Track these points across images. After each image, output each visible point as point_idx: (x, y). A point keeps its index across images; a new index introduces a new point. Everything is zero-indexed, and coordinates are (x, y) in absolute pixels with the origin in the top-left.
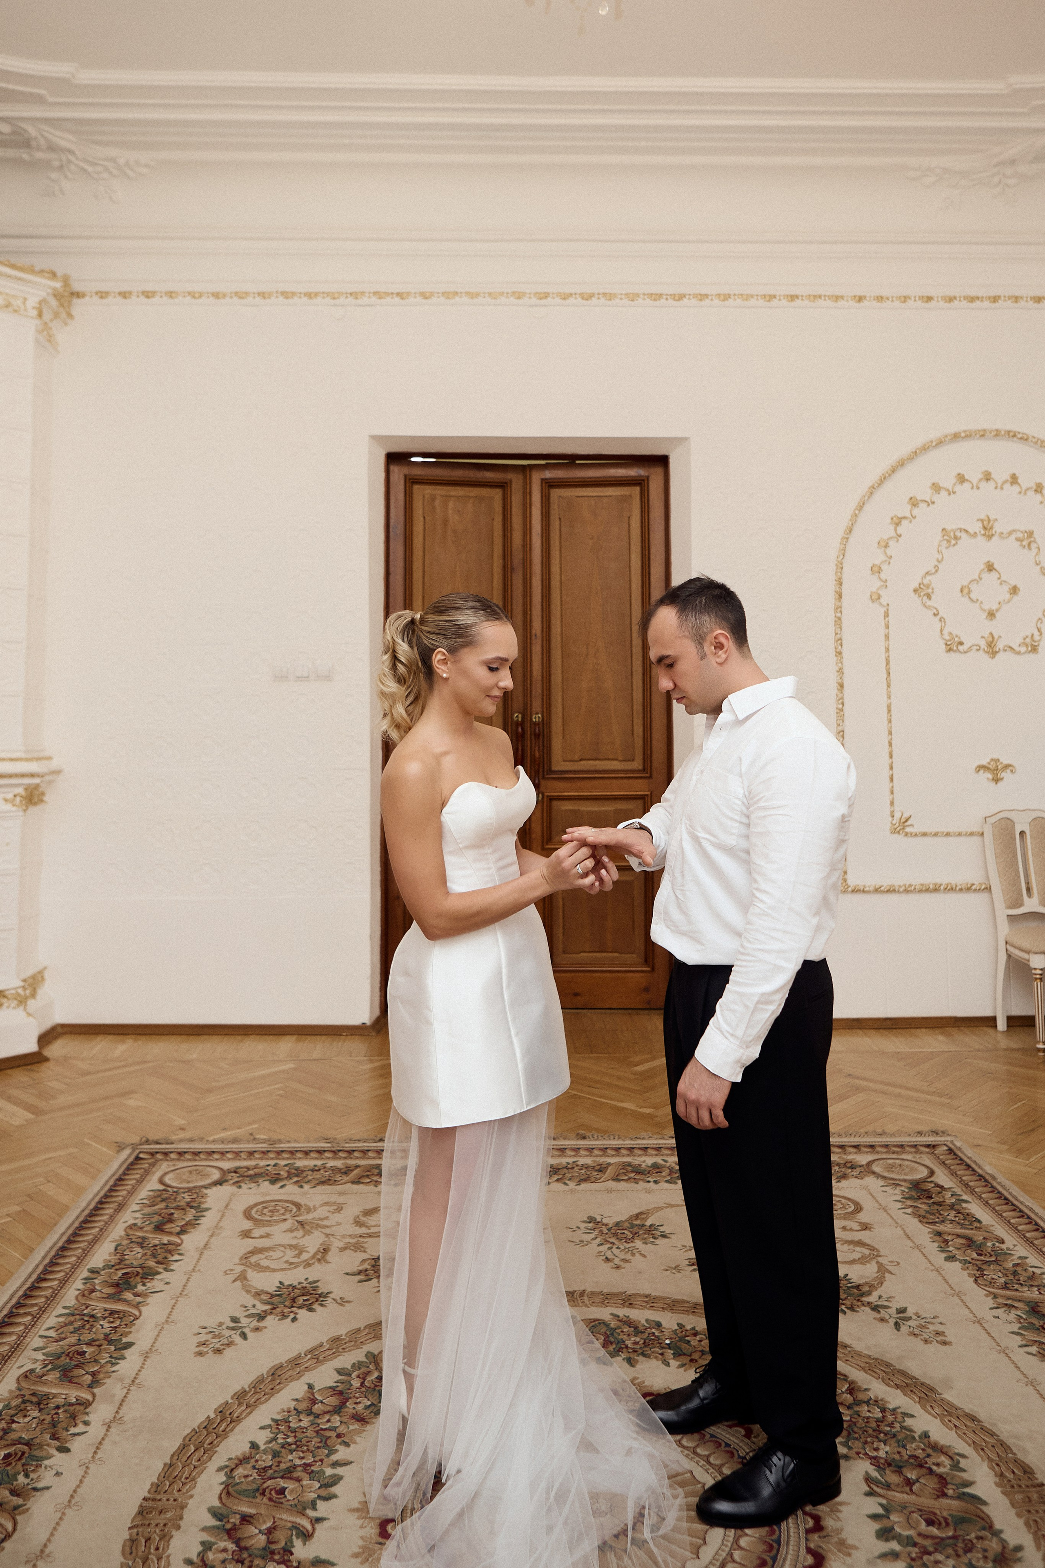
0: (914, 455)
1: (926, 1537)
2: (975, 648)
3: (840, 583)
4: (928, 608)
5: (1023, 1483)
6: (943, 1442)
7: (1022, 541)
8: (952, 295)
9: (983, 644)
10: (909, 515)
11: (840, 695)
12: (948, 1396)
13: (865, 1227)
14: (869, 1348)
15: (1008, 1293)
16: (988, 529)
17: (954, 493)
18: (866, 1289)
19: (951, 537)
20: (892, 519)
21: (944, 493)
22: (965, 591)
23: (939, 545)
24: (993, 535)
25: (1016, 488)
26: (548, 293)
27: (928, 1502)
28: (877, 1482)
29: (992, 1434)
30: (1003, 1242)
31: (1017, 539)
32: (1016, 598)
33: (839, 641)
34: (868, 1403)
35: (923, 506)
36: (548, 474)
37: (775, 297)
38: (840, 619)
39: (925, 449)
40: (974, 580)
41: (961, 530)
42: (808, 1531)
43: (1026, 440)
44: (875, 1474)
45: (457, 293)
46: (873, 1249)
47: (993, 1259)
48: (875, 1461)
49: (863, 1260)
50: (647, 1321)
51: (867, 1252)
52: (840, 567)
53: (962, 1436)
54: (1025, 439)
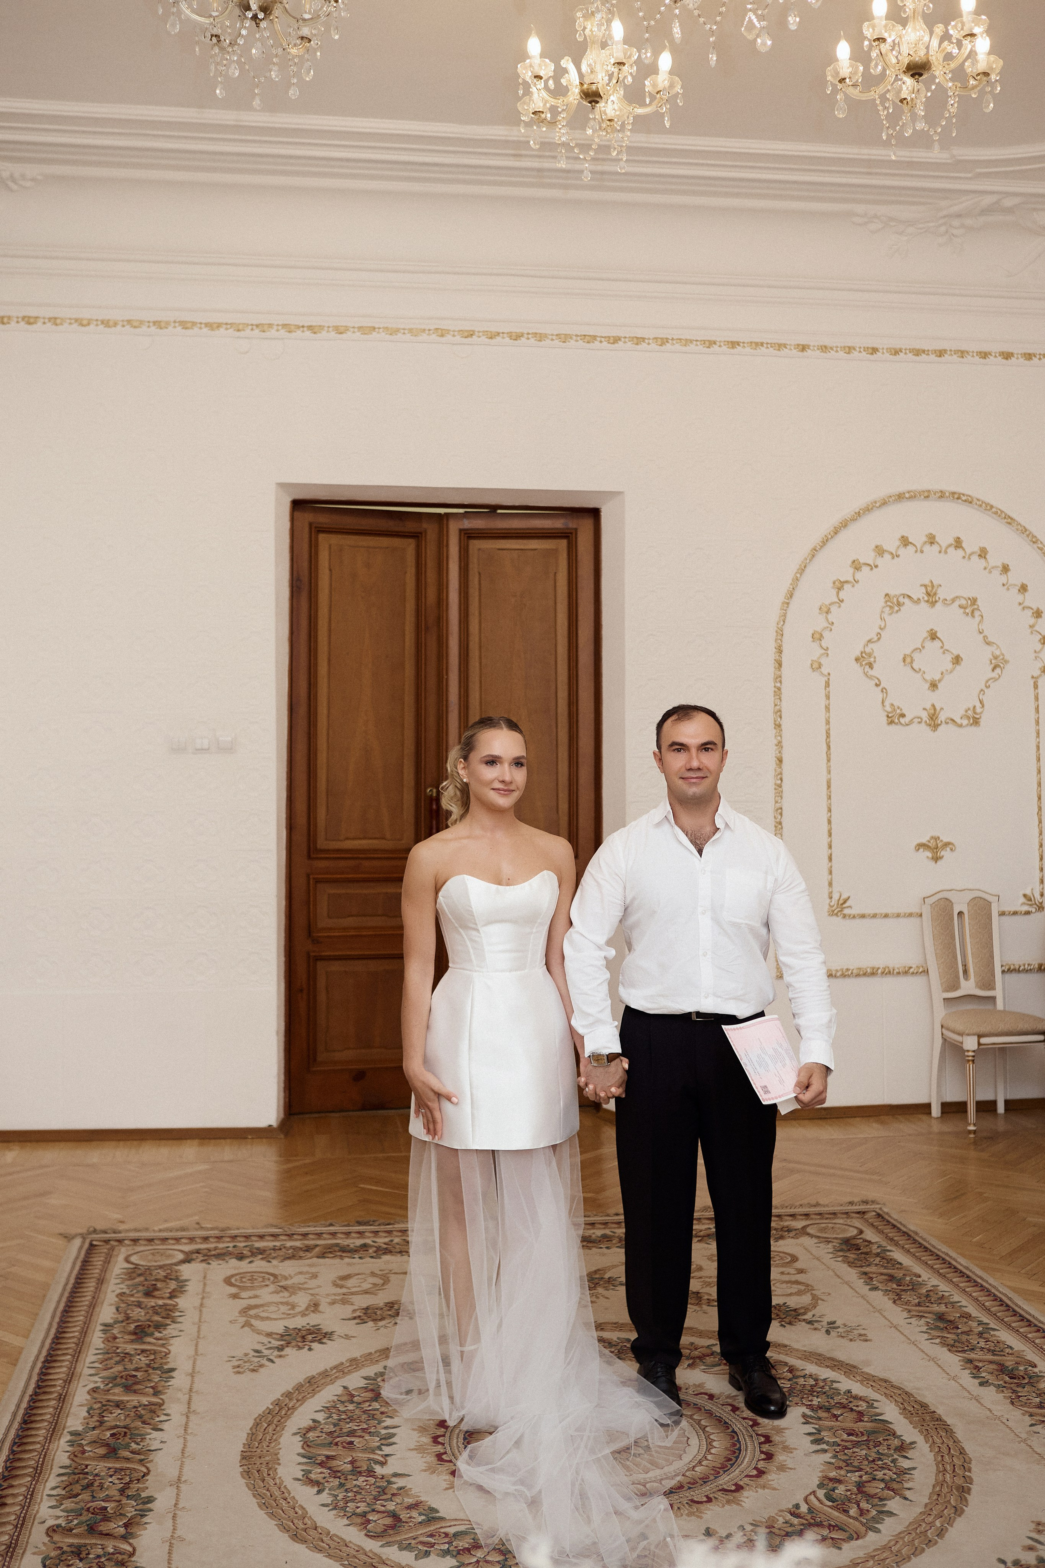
0: (858, 515)
1: (846, 1441)
2: (916, 720)
3: (780, 651)
4: (870, 678)
5: (920, 1412)
6: (861, 1394)
7: (965, 608)
8: (898, 347)
9: (925, 716)
10: (851, 579)
11: (779, 770)
12: (866, 1370)
13: (801, 1271)
14: (805, 1346)
15: (921, 1308)
16: (931, 596)
17: (898, 556)
18: (803, 1311)
19: (894, 603)
20: (834, 583)
21: (887, 556)
22: (908, 660)
23: (882, 612)
24: (936, 602)
25: (960, 552)
26: (473, 331)
27: (850, 1425)
28: (812, 1417)
29: (899, 1388)
30: (920, 1277)
31: (960, 607)
32: (958, 668)
33: (778, 713)
34: (804, 1377)
35: (866, 569)
36: (467, 524)
37: (715, 343)
38: (779, 689)
39: (868, 509)
40: (916, 649)
41: (904, 595)
42: (760, 1444)
43: (971, 503)
44: (809, 1412)
45: (374, 328)
46: (808, 1285)
47: (910, 1287)
48: (810, 1407)
49: (799, 1293)
50: (618, 1338)
51: (803, 1288)
52: (780, 633)
53: (877, 1391)
54: (969, 501)
